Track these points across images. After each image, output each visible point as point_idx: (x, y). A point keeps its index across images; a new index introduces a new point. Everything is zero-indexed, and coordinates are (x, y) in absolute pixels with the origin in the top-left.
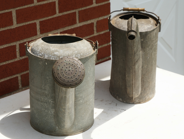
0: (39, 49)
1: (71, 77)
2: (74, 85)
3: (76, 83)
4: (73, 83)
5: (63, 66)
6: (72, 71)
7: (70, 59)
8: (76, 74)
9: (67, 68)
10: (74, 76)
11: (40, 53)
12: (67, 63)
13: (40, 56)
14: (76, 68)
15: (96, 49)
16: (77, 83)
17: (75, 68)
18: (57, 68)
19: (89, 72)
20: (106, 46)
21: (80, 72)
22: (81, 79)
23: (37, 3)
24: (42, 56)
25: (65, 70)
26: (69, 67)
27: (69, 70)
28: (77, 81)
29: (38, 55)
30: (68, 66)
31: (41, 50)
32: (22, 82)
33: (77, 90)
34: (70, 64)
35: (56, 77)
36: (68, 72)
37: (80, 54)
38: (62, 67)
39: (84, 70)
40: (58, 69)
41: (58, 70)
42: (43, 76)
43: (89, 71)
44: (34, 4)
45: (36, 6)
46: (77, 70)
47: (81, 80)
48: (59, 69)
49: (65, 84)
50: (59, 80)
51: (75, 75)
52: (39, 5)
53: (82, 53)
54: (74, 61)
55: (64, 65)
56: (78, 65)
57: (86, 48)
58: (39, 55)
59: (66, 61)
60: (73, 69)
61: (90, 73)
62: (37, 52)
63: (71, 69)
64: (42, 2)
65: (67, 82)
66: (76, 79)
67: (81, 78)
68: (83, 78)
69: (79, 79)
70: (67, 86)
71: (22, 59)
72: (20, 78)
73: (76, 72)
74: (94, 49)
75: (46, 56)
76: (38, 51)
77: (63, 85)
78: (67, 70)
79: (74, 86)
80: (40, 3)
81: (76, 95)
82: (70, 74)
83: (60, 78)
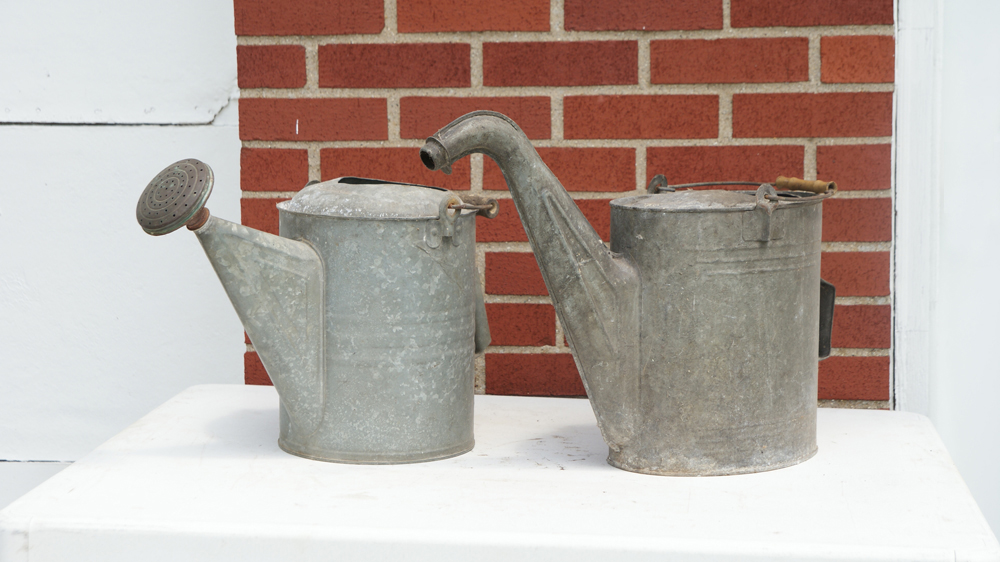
20: (865, 358)
23: (564, 141)
32: (487, 377)
44: (552, 142)
45: (559, 149)
52: (567, 149)
53: (362, 207)
64: (580, 141)
71: (494, 304)
72: (484, 364)
80: (576, 141)
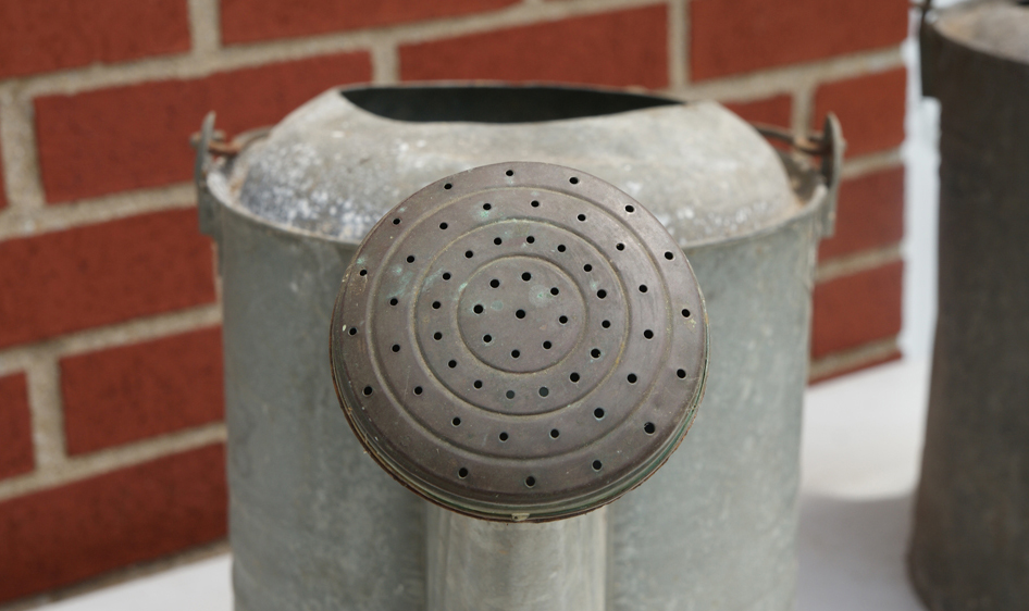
0: (296, 165)
1: (544, 392)
2: (570, 484)
3: (597, 465)
4: (554, 461)
5: (457, 264)
6: (555, 325)
7: (535, 194)
8: (596, 353)
9: (495, 284)
10: (575, 377)
11: (299, 195)
12: (506, 236)
13: (300, 220)
14: (602, 294)
15: (821, 192)
16: (609, 466)
17: (595, 287)
18: (387, 280)
19: (753, 392)
21: (649, 334)
22: (659, 417)
24: (312, 224)
25: (479, 309)
26: (526, 277)
27: (521, 314)
28: (612, 436)
29: (285, 219)
30: (507, 267)
31: (311, 172)
33: (630, 551)
34: (531, 240)
35: (368, 390)
36: (510, 334)
37: (671, 211)
38: (439, 273)
39: (692, 320)
40: (399, 294)
41: (394, 302)
42: (319, 410)
43: (747, 385)
46: (618, 317)
47: (650, 428)
48: (409, 294)
49: (463, 472)
50: (394, 414)
51: (589, 368)
53: (689, 204)
54: (588, 210)
55: (469, 254)
56: (622, 261)
57: (732, 165)
58: (292, 214)
59: (487, 207)
60: (570, 304)
61: (758, 400)
62: (280, 185)
63: (539, 294)
65: (483, 444)
66: (599, 413)
67: (657, 403)
68: (679, 414)
69: (636, 424)
70: (489, 496)
73: (603, 340)
74: (804, 191)
75: (353, 221)
76: (285, 185)
77: (443, 484)
78: (495, 303)
79: (565, 493)
81: (623, 601)
82: (532, 354)
83: (407, 391)
